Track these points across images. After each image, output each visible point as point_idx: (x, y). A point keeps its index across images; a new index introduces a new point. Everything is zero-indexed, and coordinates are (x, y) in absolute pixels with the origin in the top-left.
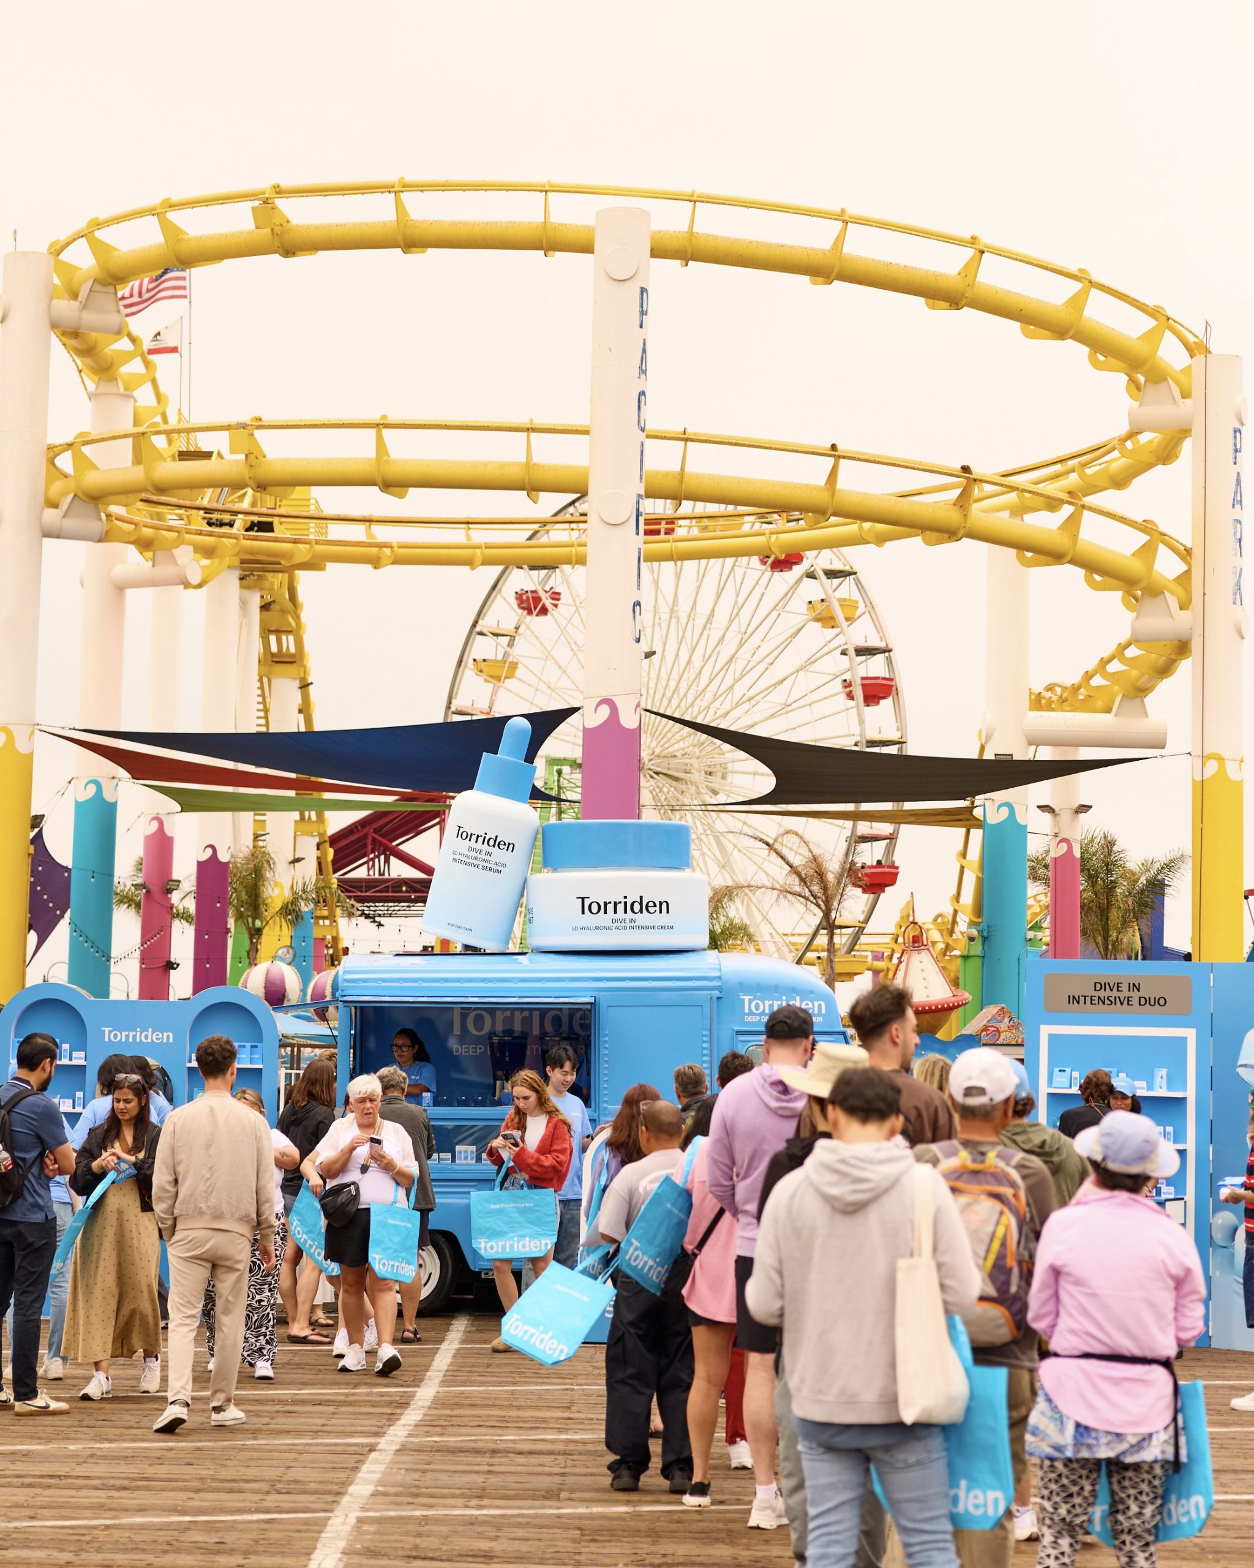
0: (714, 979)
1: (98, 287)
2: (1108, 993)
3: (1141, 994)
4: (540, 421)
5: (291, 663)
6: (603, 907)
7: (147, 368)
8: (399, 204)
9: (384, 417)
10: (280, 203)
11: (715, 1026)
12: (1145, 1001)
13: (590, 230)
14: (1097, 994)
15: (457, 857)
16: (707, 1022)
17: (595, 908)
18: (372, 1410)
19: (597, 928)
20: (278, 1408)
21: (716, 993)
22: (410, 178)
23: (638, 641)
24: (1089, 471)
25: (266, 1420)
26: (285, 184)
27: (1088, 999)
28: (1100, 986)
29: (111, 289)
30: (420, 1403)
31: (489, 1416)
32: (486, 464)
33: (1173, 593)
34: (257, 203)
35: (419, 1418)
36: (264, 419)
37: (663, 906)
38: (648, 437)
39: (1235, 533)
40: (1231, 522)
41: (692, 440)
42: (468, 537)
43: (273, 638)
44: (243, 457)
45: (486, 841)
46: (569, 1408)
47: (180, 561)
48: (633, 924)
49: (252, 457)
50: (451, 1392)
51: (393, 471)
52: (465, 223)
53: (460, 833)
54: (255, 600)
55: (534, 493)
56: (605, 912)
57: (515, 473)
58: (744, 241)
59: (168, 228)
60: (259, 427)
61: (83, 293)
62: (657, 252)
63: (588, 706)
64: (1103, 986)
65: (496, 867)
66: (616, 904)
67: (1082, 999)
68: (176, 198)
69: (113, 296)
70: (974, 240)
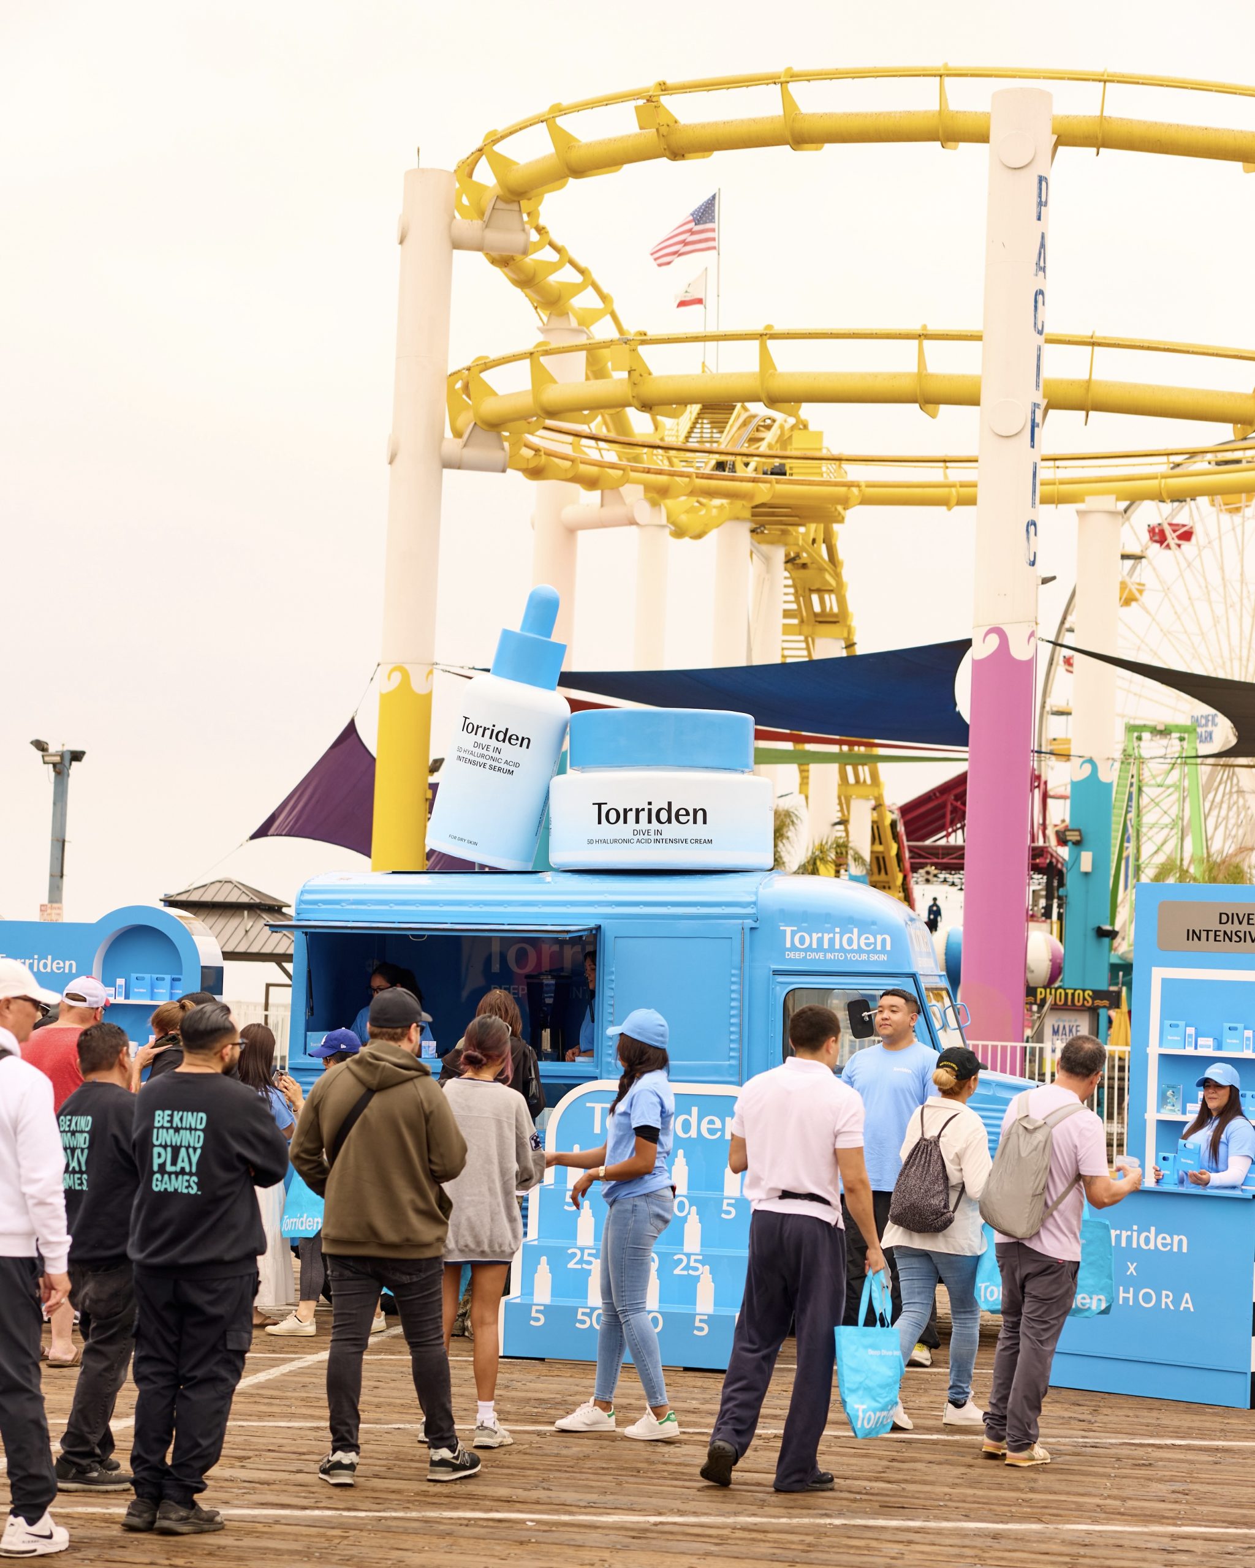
0: (749, 905)
1: (501, 205)
2: (1236, 926)
4: (933, 327)
6: (622, 816)
7: (604, 302)
8: (785, 95)
9: (769, 327)
10: (666, 100)
11: (747, 964)
13: (987, 117)
14: (1222, 928)
15: (462, 754)
16: (737, 958)
17: (613, 816)
19: (615, 841)
21: (749, 923)
22: (797, 68)
23: (1033, 564)
26: (670, 81)
27: (1212, 935)
28: (1226, 917)
29: (515, 207)
32: (875, 376)
34: (641, 102)
36: (649, 333)
37: (700, 815)
38: (1049, 341)
41: (1099, 344)
42: (946, 476)
43: (815, 598)
44: (625, 375)
48: (659, 837)
49: (635, 374)
51: (778, 385)
52: (857, 115)
55: (930, 407)
56: (625, 822)
57: (907, 386)
58: (1163, 124)
59: (560, 138)
60: (643, 342)
61: (487, 211)
62: (1064, 140)
63: (978, 636)
64: (1230, 918)
65: (506, 767)
66: (638, 811)
67: (1204, 934)
68: (565, 101)
69: (517, 214)
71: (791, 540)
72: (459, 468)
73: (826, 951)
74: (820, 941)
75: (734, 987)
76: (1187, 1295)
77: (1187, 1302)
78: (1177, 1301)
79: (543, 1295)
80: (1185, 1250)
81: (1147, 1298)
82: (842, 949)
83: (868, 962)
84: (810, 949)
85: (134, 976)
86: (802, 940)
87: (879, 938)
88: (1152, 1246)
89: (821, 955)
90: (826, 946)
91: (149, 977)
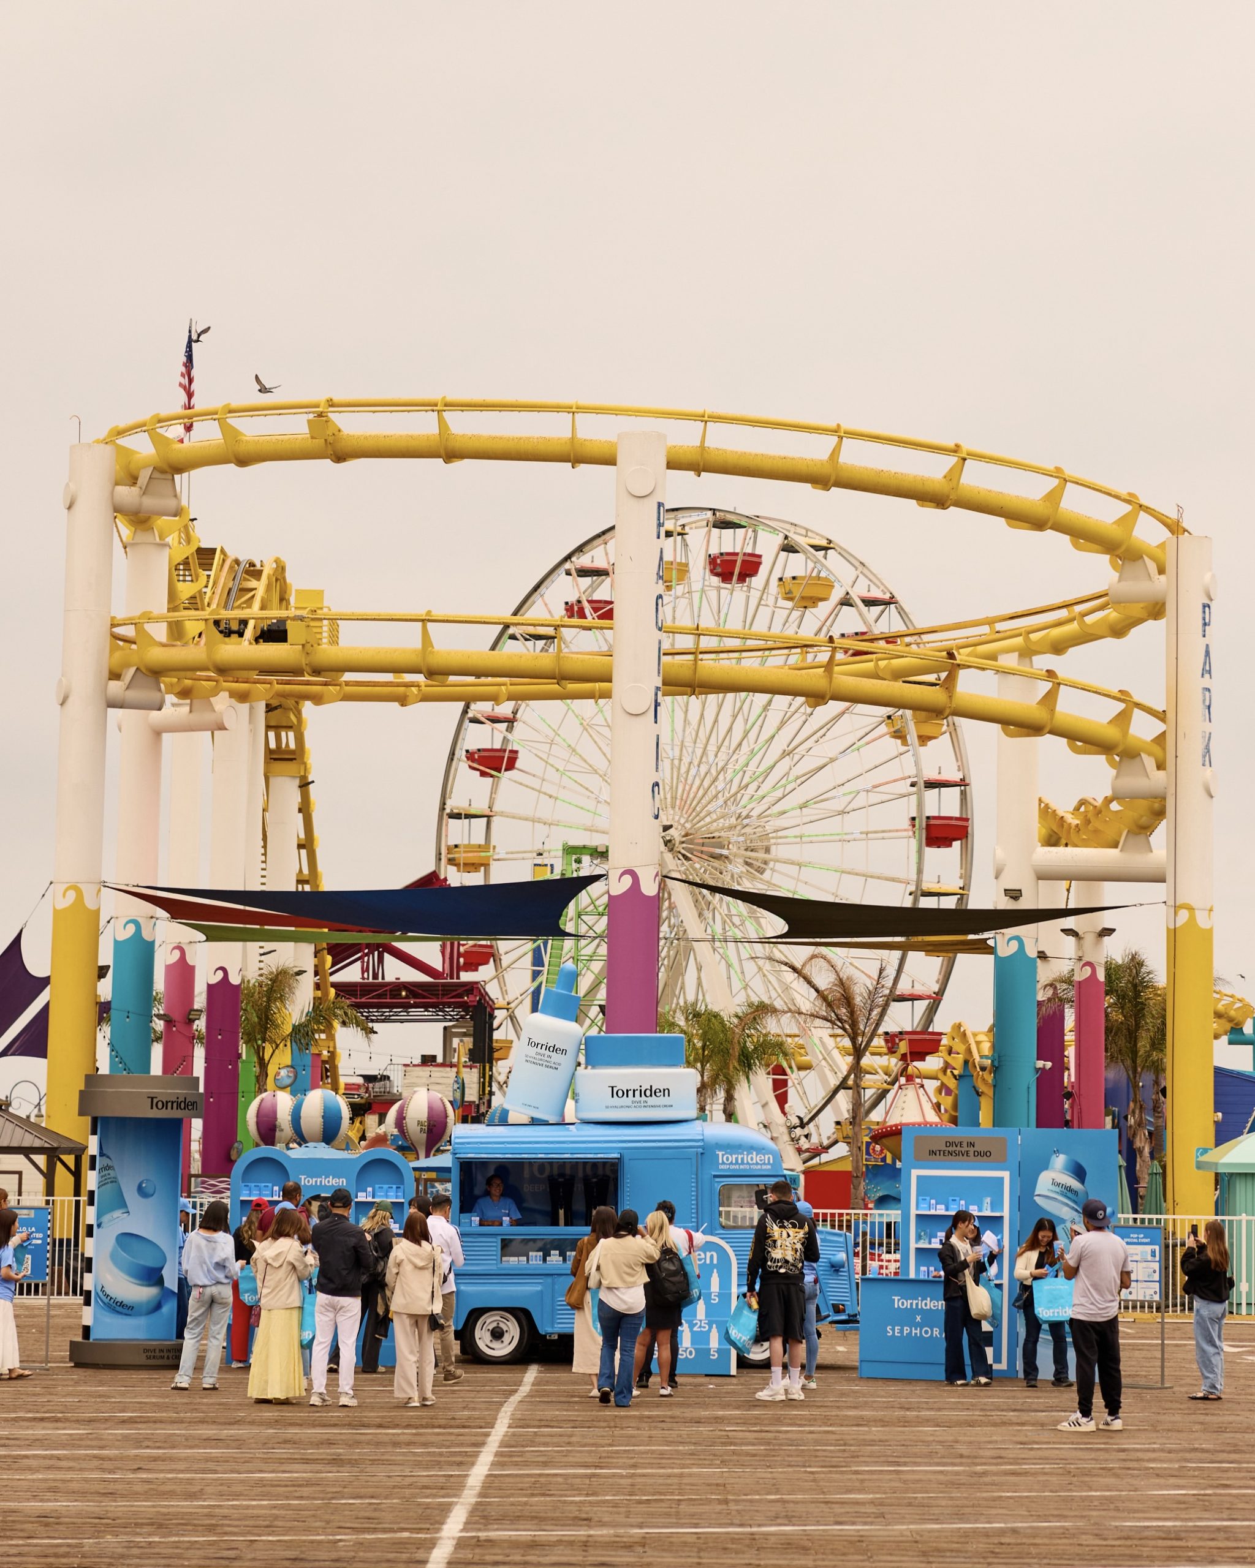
0: (699, 1141)
1: (157, 475)
2: (954, 1148)
3: (975, 1149)
5: (291, 760)
8: (441, 420)
9: (430, 612)
10: (333, 415)
11: (699, 1172)
12: (978, 1154)
13: (613, 446)
14: (948, 1149)
16: (694, 1169)
17: (620, 1093)
18: (497, 1392)
19: (621, 1107)
21: (700, 1150)
22: (452, 398)
23: (657, 817)
26: (337, 399)
27: (942, 1152)
28: (949, 1144)
29: (169, 476)
30: (523, 1391)
33: (1149, 754)
34: (311, 416)
35: (525, 1394)
37: (666, 1092)
38: (665, 632)
39: (1204, 701)
40: (1201, 691)
41: (704, 635)
43: (273, 735)
44: (300, 645)
45: (548, 1048)
47: (217, 707)
49: (309, 646)
51: (435, 661)
52: (500, 439)
53: (530, 1042)
55: (562, 681)
58: (750, 454)
59: (229, 432)
60: (315, 619)
61: (144, 477)
62: (671, 465)
63: (614, 875)
64: (951, 1144)
65: (554, 1066)
67: (938, 1153)
68: (235, 404)
69: (170, 482)
70: (956, 449)
72: (121, 707)
74: (737, 1159)
75: (693, 1184)
81: (926, 1332)
82: (748, 1163)
83: (761, 1170)
84: (731, 1163)
85: (377, 1186)
86: (727, 1159)
88: (928, 1307)
89: (737, 1166)
91: (385, 1186)
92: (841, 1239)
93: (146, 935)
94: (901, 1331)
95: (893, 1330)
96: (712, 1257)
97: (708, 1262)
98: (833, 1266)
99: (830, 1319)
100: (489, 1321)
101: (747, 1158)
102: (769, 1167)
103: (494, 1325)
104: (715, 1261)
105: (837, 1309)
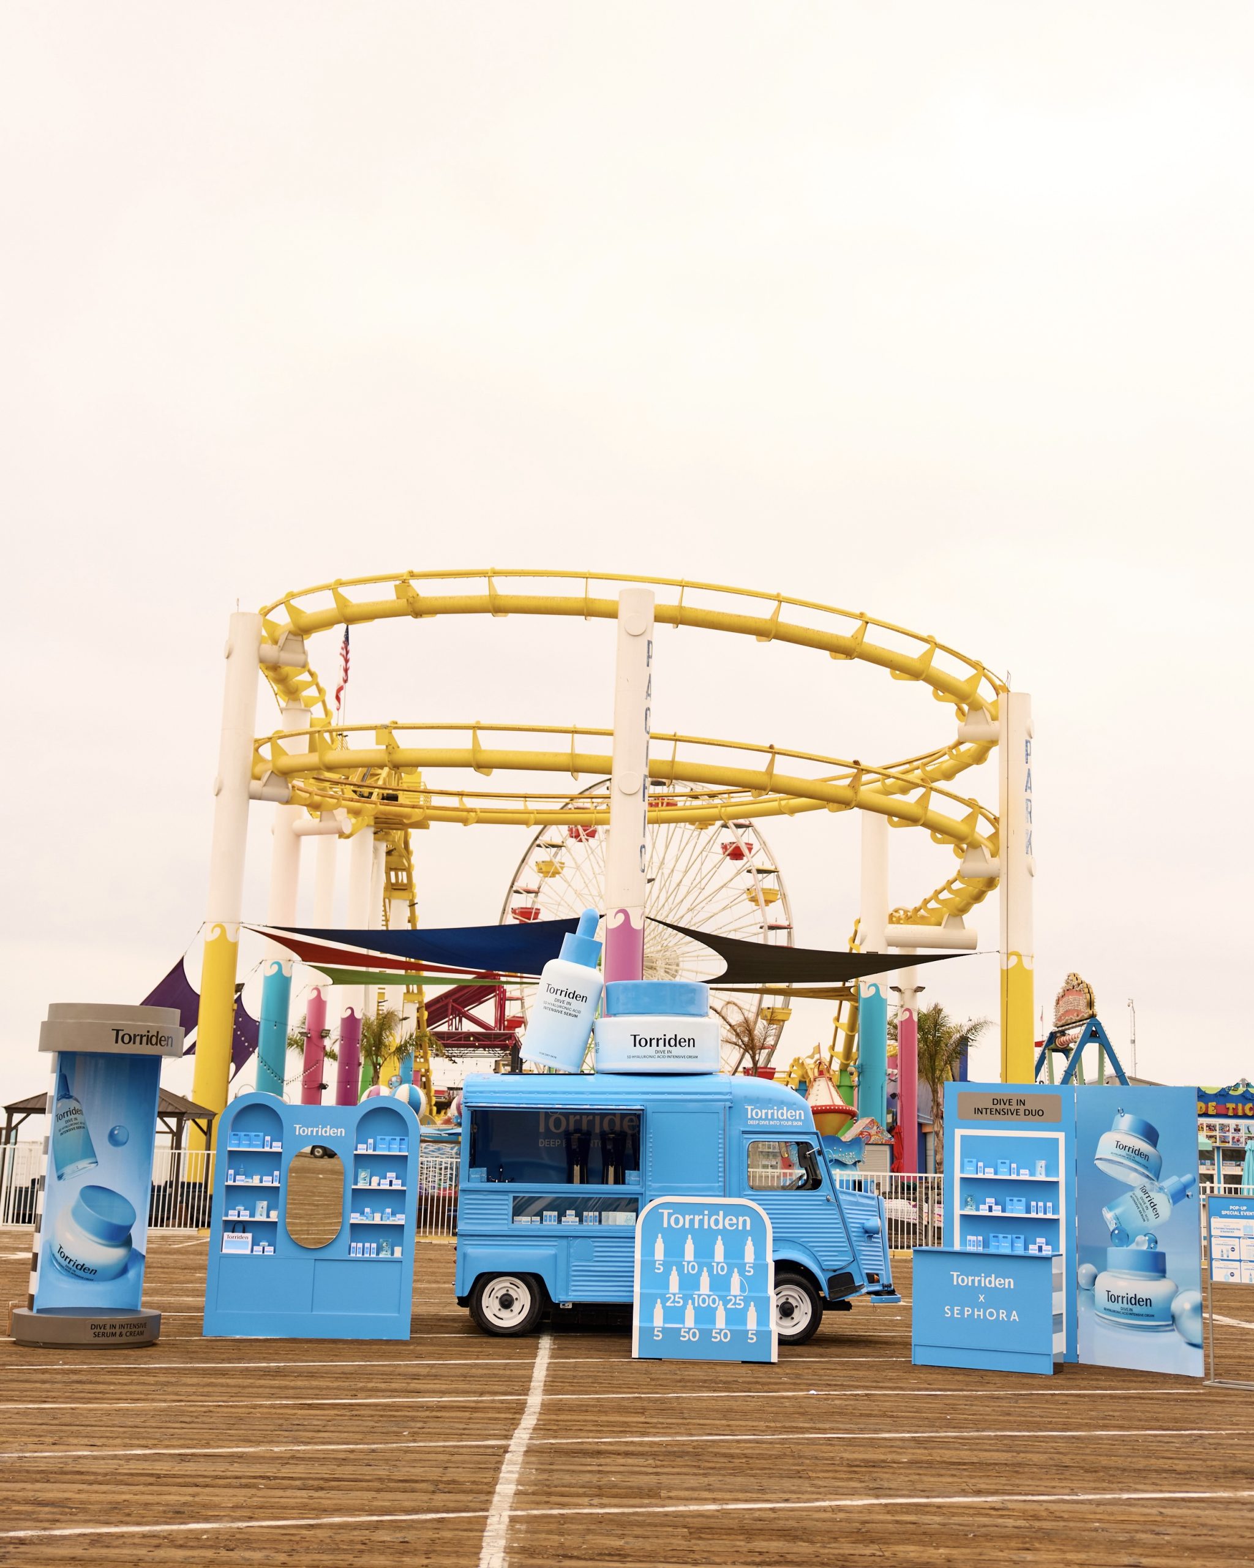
0: (727, 1094)
1: (291, 637)
2: (1002, 1106)
3: (1026, 1107)
4: (580, 726)
5: (404, 890)
6: (649, 1042)
7: (320, 693)
8: (490, 583)
9: (478, 722)
10: (413, 582)
11: (727, 1127)
12: (1029, 1113)
13: (616, 603)
14: (995, 1107)
15: (547, 1005)
16: (722, 1124)
18: (497, 1415)
19: (644, 1057)
20: (427, 1413)
21: (728, 1104)
22: (499, 567)
23: (643, 871)
24: (929, 768)
25: (419, 1425)
26: (416, 570)
27: (989, 1111)
28: (996, 1101)
29: (300, 638)
30: (532, 1410)
31: (585, 1421)
32: (544, 754)
33: (987, 847)
34: (398, 582)
35: (535, 1422)
36: (399, 722)
37: (691, 1042)
38: (651, 738)
39: (1027, 808)
40: (1025, 801)
41: (680, 740)
42: (525, 806)
43: (393, 874)
44: (384, 747)
45: (567, 994)
46: (643, 1413)
47: (338, 818)
48: (669, 1055)
49: (390, 747)
50: (552, 1399)
51: (483, 758)
52: (533, 598)
53: (549, 989)
54: (383, 847)
55: (575, 774)
57: (564, 761)
58: (714, 612)
59: (338, 598)
60: (395, 728)
61: (281, 642)
62: (658, 619)
63: (610, 914)
64: (999, 1102)
65: (574, 1013)
66: (658, 1040)
67: (984, 1111)
68: (344, 578)
69: (300, 643)
70: (862, 615)
71: (391, 838)
72: (260, 799)
73: (769, 1120)
74: (766, 1114)
75: (720, 1141)
76: (1014, 1312)
77: (1014, 1316)
78: (1009, 1316)
79: (658, 1321)
80: (1012, 1287)
81: (991, 1314)
82: (778, 1119)
83: (792, 1126)
84: (761, 1119)
85: (379, 1137)
86: (757, 1114)
87: (798, 1112)
88: (993, 1285)
89: (767, 1122)
90: (770, 1117)
91: (388, 1138)
92: (874, 1203)
93: (285, 973)
94: (962, 1312)
95: (952, 1311)
96: (745, 1222)
97: (740, 1228)
98: (866, 1232)
99: (864, 1290)
100: (499, 1287)
101: (777, 1114)
102: (800, 1123)
103: (504, 1292)
104: (748, 1228)
105: (872, 1278)
